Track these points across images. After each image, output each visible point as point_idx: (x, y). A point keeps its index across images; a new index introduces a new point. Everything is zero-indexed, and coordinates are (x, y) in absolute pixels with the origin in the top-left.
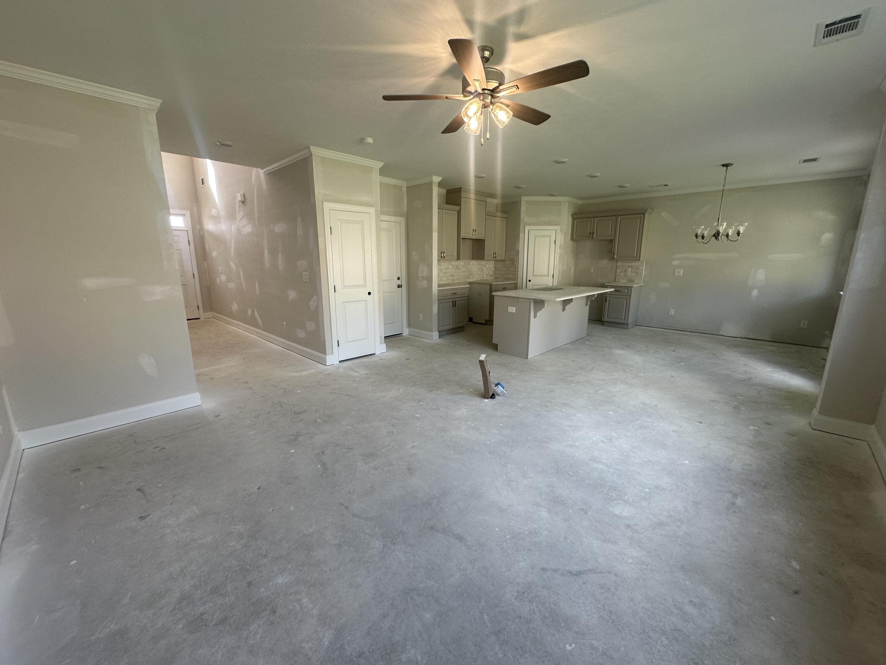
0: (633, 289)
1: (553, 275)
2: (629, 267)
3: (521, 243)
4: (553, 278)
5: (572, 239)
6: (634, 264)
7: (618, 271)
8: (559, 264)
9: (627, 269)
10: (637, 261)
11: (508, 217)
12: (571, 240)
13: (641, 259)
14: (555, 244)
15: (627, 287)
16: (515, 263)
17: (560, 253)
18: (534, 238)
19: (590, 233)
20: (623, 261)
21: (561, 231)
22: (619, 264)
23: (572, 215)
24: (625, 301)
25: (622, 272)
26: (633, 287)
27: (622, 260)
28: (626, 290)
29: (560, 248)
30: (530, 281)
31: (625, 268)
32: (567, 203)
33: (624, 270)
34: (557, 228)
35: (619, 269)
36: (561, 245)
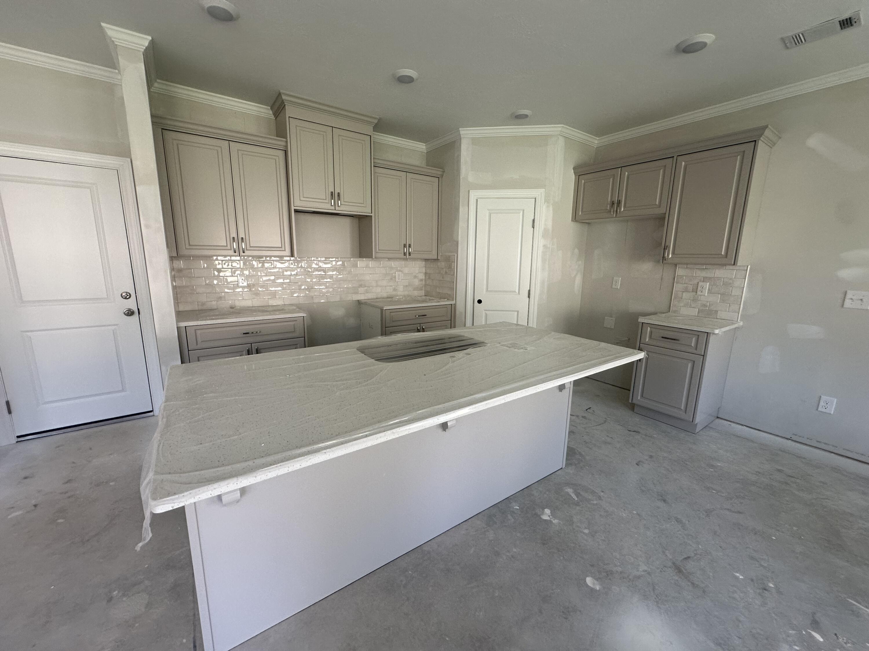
0: (712, 338)
1: (529, 291)
2: (705, 279)
3: (462, 224)
4: (529, 297)
5: (575, 219)
6: (719, 273)
7: (677, 287)
8: (543, 269)
9: (701, 284)
10: (728, 267)
11: (442, 176)
12: (572, 221)
13: (740, 262)
14: (533, 228)
15: (698, 334)
16: (453, 265)
17: (545, 246)
18: (488, 215)
19: (613, 203)
20: (689, 266)
21: (547, 201)
22: (680, 271)
23: (574, 169)
24: (690, 365)
25: (686, 290)
26: (714, 334)
27: (687, 264)
28: (694, 340)
29: (545, 235)
30: (480, 302)
31: (696, 282)
32: (561, 142)
33: (690, 288)
34: (539, 193)
35: (677, 283)
36: (546, 230)
